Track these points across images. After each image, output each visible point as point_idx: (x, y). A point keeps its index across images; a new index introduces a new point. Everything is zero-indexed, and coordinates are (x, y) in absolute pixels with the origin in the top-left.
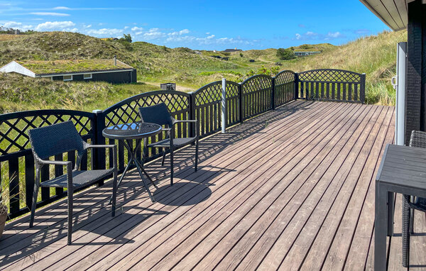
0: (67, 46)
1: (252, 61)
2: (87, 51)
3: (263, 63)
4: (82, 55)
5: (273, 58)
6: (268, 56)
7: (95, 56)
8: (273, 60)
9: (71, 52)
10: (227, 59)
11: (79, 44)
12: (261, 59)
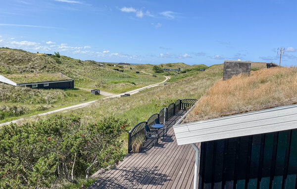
0: (21, 61)
1: (138, 73)
2: (36, 65)
3: (145, 74)
4: (32, 68)
5: (150, 71)
6: (147, 70)
7: (42, 69)
8: (150, 73)
9: (25, 66)
10: (122, 71)
11: (29, 60)
12: (143, 71)
